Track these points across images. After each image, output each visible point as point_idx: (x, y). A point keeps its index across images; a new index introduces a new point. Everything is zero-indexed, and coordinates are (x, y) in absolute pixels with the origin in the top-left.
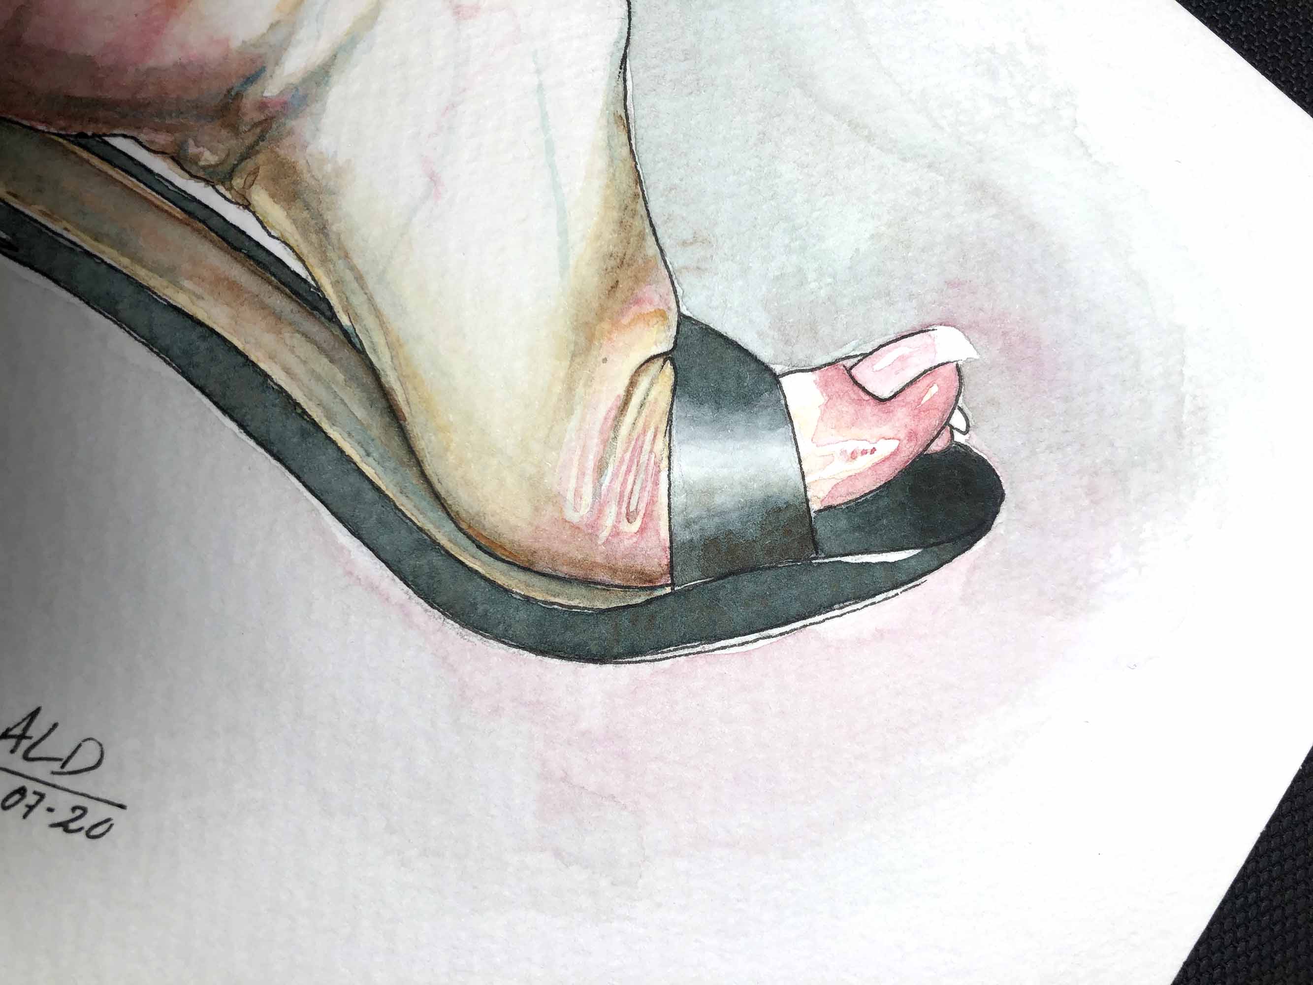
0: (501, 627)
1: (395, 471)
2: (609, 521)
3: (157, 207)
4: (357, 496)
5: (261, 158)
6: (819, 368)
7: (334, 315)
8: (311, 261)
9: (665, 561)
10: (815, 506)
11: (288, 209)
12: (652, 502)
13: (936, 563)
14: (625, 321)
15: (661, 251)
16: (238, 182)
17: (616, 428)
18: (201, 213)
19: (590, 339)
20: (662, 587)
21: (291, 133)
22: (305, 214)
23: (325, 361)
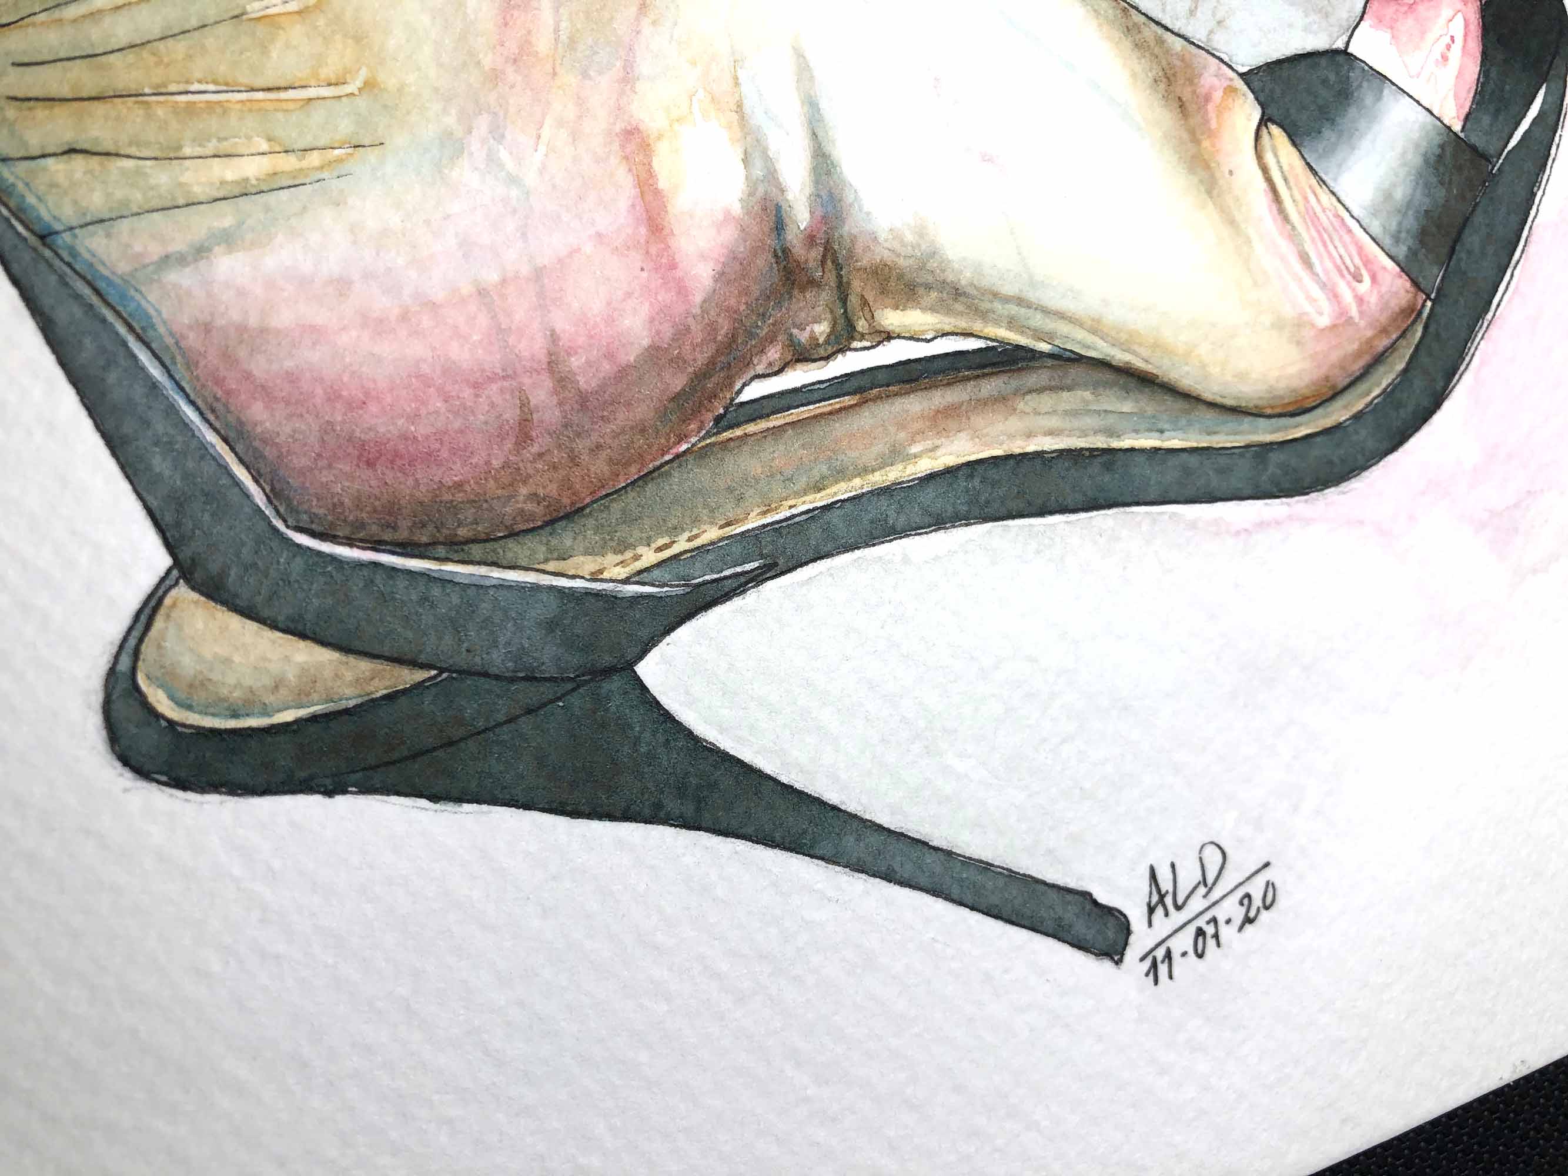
1: (1190, 424)
2: (1348, 297)
3: (830, 413)
4: (1187, 471)
5: (856, 285)
6: (1364, 13)
7: (1032, 350)
8: (977, 326)
9: (1408, 284)
10: (1457, 127)
11: (917, 305)
12: (1360, 249)
13: (1561, 83)
14: (1213, 124)
15: (1184, 38)
16: (861, 325)
17: (1286, 219)
18: (864, 381)
19: (1207, 167)
20: (1423, 306)
21: (854, 239)
22: (934, 295)
23: (1065, 394)
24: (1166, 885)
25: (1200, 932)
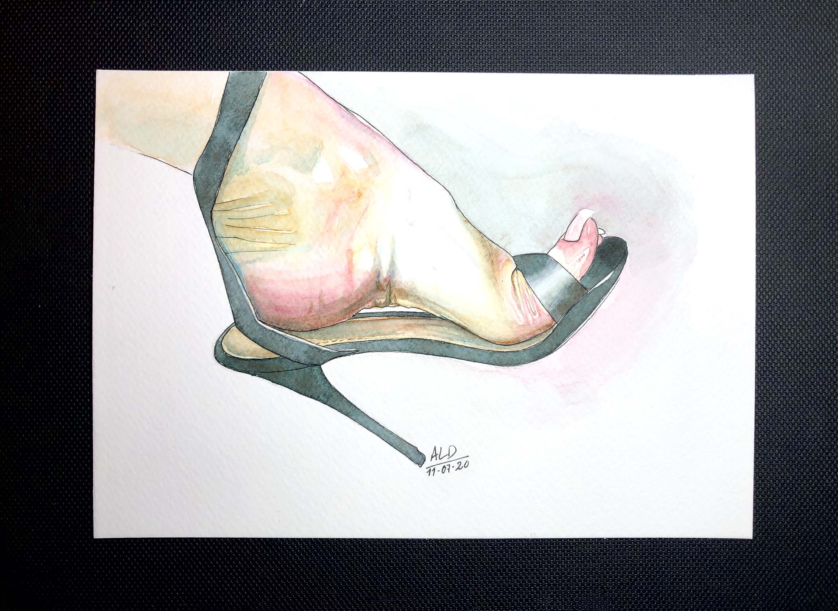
0: (523, 360)
1: (473, 341)
2: (530, 318)
3: (380, 320)
4: (469, 352)
5: (394, 292)
6: (556, 244)
7: (435, 316)
8: (421, 307)
9: (551, 319)
10: (579, 279)
11: (408, 299)
12: (537, 306)
13: (620, 271)
14: (500, 268)
15: (498, 245)
16: (393, 301)
17: (516, 295)
18: (390, 314)
19: (495, 278)
20: (554, 325)
21: (396, 282)
22: (412, 298)
23: (440, 327)
24: (438, 452)
25: (444, 467)
